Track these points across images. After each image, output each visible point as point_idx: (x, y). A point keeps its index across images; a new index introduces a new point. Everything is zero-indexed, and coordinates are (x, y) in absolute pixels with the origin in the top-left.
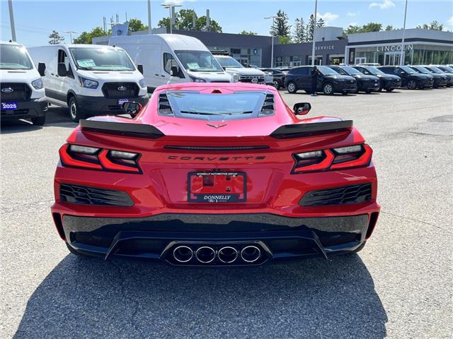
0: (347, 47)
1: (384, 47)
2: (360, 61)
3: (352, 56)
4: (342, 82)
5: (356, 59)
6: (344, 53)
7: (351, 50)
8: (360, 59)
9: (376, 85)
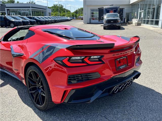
0: (6, 8)
1: (21, 9)
2: (12, 14)
3: (9, 12)
4: (17, 22)
5: (10, 13)
6: (5, 11)
7: (8, 10)
8: (12, 13)
9: (29, 23)
